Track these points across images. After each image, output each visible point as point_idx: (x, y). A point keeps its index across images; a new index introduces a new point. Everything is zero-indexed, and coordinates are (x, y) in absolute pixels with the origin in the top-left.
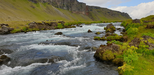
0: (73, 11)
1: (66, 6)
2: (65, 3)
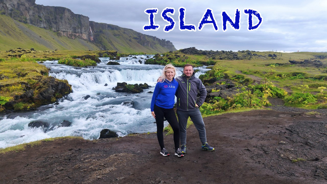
0: (62, 33)
1: (45, 21)
2: (42, 14)
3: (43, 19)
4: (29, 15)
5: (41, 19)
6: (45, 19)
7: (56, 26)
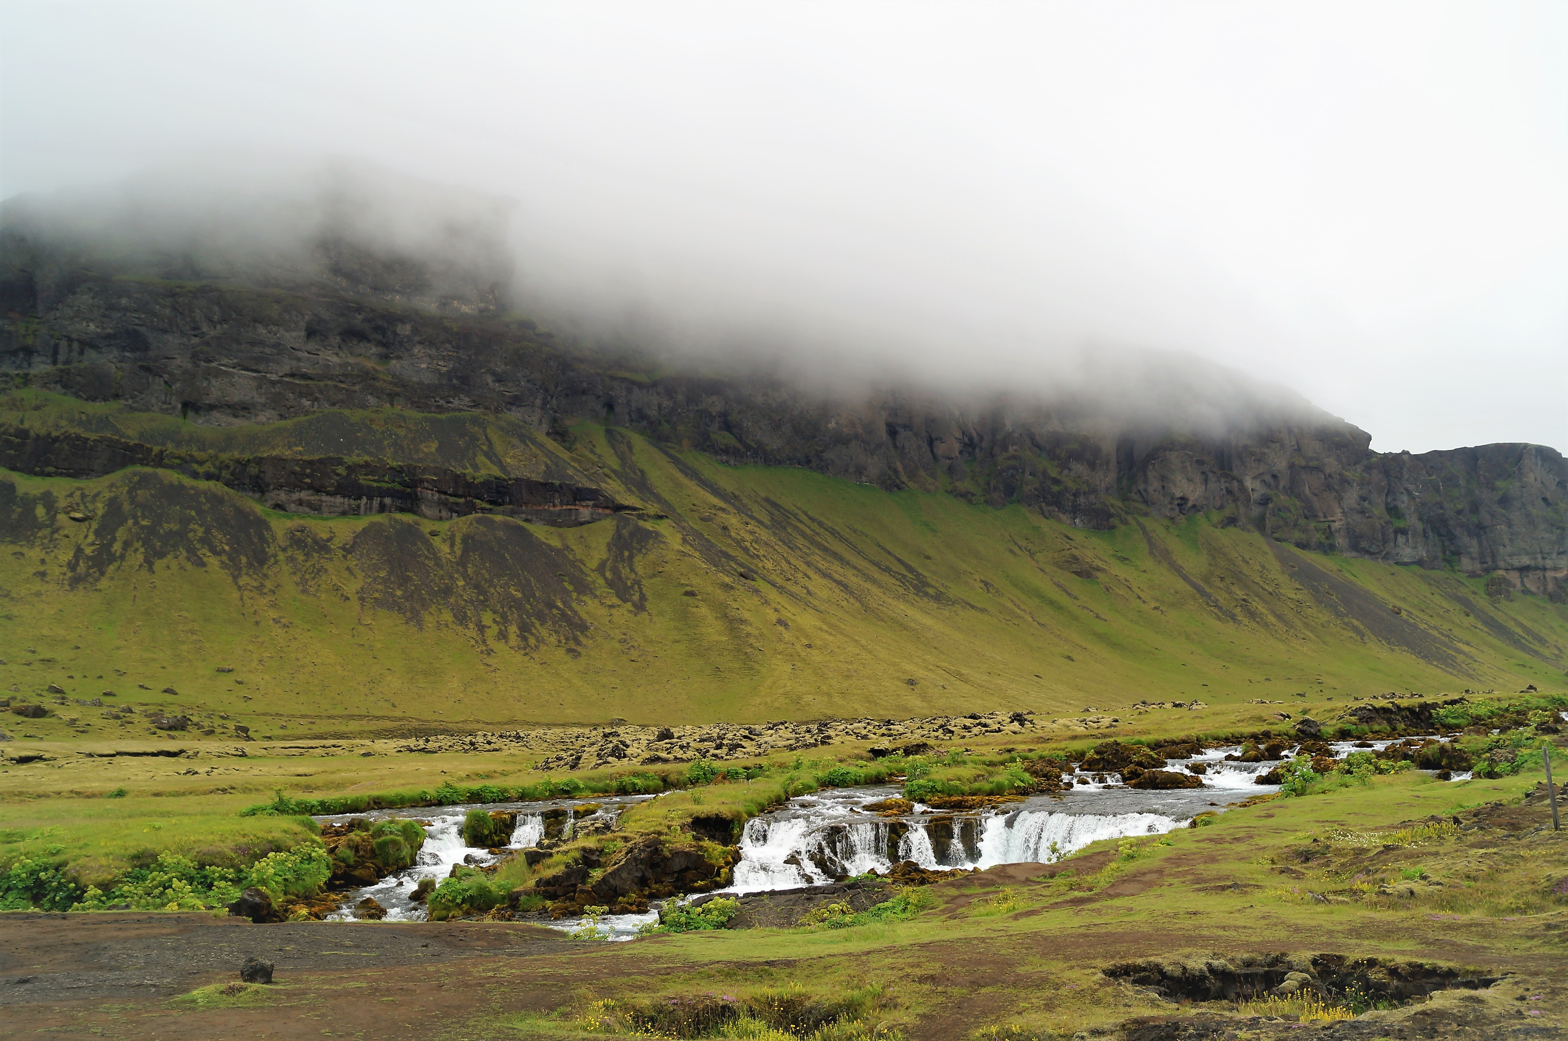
0: (1513, 576)
1: (1420, 526)
2: (1405, 498)
3: (1412, 521)
4: (1343, 513)
5: (1401, 524)
6: (1420, 519)
7: (1480, 544)
